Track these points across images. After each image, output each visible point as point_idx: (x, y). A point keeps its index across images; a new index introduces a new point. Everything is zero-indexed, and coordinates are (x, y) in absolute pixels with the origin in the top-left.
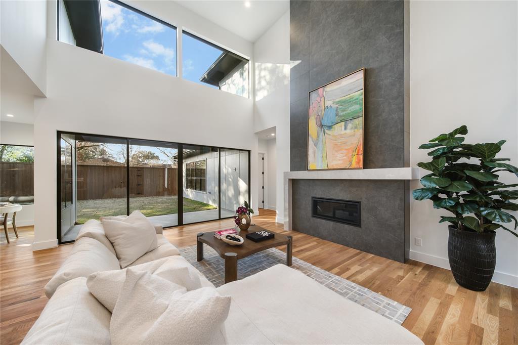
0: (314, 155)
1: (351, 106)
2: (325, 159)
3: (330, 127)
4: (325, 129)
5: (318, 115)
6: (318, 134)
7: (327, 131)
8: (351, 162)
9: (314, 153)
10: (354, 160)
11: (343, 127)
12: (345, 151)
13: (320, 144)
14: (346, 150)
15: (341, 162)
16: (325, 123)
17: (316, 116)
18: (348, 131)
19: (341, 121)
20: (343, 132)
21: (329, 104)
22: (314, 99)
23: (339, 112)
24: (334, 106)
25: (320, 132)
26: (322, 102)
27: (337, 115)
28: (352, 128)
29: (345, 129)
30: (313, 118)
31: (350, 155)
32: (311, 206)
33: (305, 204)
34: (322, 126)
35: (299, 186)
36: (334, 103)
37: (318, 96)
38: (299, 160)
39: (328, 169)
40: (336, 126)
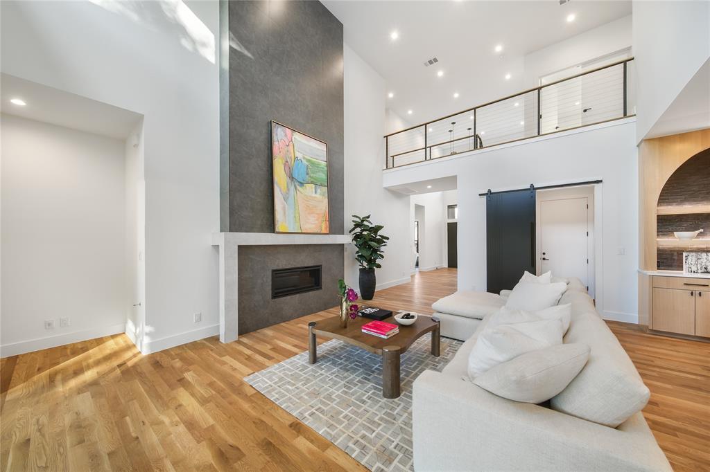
0: (285, 213)
1: (320, 172)
2: (297, 219)
3: (302, 184)
4: (296, 184)
5: (287, 162)
6: (288, 187)
7: (298, 187)
8: (321, 227)
9: (284, 209)
10: (324, 226)
11: (314, 190)
12: (316, 216)
13: (291, 200)
14: (317, 214)
15: (314, 226)
16: (295, 174)
17: (284, 162)
18: (318, 196)
19: (312, 183)
20: (314, 195)
21: (299, 156)
22: (281, 135)
23: (310, 172)
24: (304, 161)
25: (290, 184)
26: (291, 147)
27: (307, 174)
28: (320, 194)
29: (316, 192)
30: (280, 160)
31: (320, 220)
32: (271, 283)
33: (262, 284)
34: (292, 178)
35: (251, 256)
36: (304, 158)
37: (286, 135)
38: (251, 215)
39: (302, 233)
40: (307, 185)
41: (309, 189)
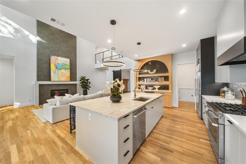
1: (67, 66)
2: (59, 78)
4: (58, 69)
5: (55, 64)
8: (67, 79)
9: (54, 76)
10: (68, 79)
13: (56, 73)
14: (66, 76)
15: (64, 79)
16: (58, 67)
18: (66, 72)
19: (64, 69)
20: (65, 72)
21: (60, 63)
22: (53, 58)
23: (63, 66)
24: (61, 64)
25: (56, 70)
26: (57, 61)
27: (62, 67)
28: (67, 72)
29: (65, 71)
30: (53, 64)
31: (67, 78)
32: (50, 93)
33: (47, 93)
34: (57, 68)
35: (44, 87)
36: (61, 63)
37: (55, 58)
38: (44, 77)
39: (60, 81)
40: (62, 69)
41: (63, 71)
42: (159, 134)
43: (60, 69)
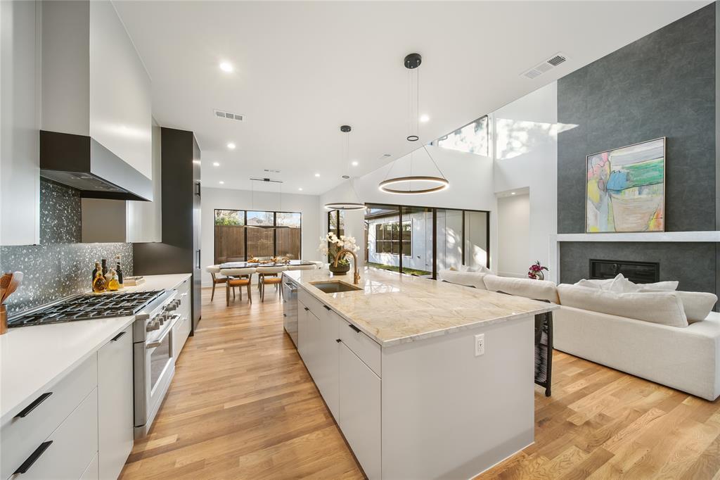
0: (596, 219)
1: (648, 171)
2: (612, 222)
4: (612, 193)
5: (602, 179)
6: (601, 197)
7: (614, 196)
8: (647, 225)
9: (596, 216)
10: (652, 223)
11: (637, 192)
12: (639, 215)
13: (604, 208)
14: (641, 213)
15: (635, 225)
16: (611, 186)
17: (598, 180)
18: (644, 196)
19: (634, 186)
20: (637, 196)
21: (616, 168)
22: (595, 163)
23: (632, 177)
24: (624, 171)
25: (603, 195)
26: (607, 166)
27: (628, 180)
28: (649, 194)
29: (640, 194)
30: (594, 181)
31: (646, 218)
32: (589, 268)
33: (580, 267)
34: (606, 190)
35: (571, 248)
36: (623, 168)
37: (601, 159)
38: (572, 222)
39: (616, 232)
40: (627, 191)
41: (632, 194)
42: (291, 383)
43: (618, 191)
